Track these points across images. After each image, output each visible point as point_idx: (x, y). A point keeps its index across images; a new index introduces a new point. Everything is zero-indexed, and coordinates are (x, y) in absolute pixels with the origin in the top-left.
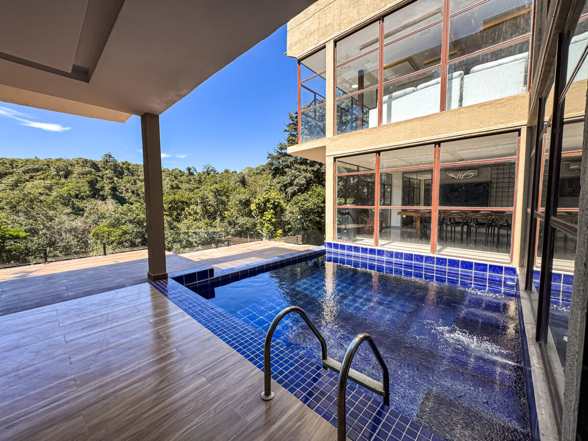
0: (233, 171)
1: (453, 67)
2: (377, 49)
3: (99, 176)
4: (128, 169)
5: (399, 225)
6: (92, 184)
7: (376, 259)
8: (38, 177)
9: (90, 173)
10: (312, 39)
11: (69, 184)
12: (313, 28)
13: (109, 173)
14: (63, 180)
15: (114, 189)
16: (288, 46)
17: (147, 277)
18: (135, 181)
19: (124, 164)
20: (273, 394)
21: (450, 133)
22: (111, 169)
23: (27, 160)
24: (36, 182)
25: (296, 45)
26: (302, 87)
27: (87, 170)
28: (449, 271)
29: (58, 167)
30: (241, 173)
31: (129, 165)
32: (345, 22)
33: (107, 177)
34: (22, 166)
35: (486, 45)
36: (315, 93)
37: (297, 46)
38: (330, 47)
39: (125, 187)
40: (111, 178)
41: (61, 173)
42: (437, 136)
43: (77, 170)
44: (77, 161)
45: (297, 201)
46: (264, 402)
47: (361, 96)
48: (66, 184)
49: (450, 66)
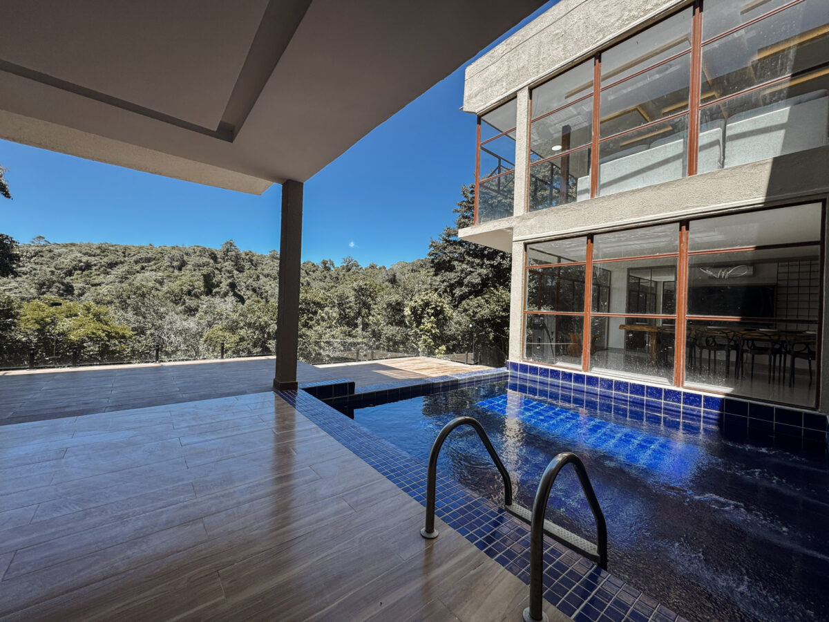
0: (381, 266)
1: (708, 113)
2: (591, 95)
3: (217, 269)
4: (251, 261)
5: (622, 346)
6: (207, 279)
7: (585, 390)
8: (150, 268)
9: (208, 264)
10: (498, 87)
11: (183, 277)
12: (500, 74)
13: (228, 265)
14: (176, 273)
15: (233, 286)
16: (465, 99)
17: (272, 385)
18: (258, 276)
19: (247, 254)
20: (436, 533)
21: (704, 206)
22: (232, 261)
23: (141, 248)
24: (147, 274)
25: (476, 96)
26: (482, 151)
27: (205, 260)
28: (705, 415)
29: (173, 256)
30: (392, 269)
31: (253, 256)
32: (545, 62)
33: (226, 270)
34: (134, 255)
35: (762, 79)
36: (500, 159)
37: (478, 98)
38: (523, 97)
39: (245, 283)
40: (229, 272)
41: (175, 264)
42: (684, 211)
43: (192, 260)
44: (194, 249)
45: (467, 307)
46: (424, 540)
47: (566, 160)
48: (179, 278)
49: (704, 113)
